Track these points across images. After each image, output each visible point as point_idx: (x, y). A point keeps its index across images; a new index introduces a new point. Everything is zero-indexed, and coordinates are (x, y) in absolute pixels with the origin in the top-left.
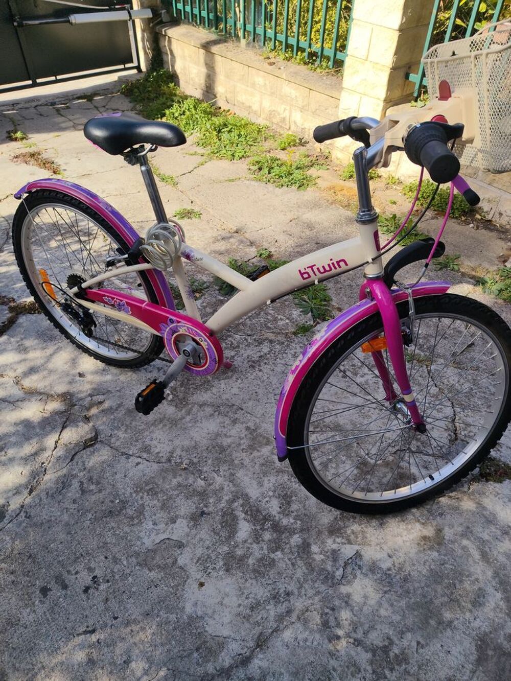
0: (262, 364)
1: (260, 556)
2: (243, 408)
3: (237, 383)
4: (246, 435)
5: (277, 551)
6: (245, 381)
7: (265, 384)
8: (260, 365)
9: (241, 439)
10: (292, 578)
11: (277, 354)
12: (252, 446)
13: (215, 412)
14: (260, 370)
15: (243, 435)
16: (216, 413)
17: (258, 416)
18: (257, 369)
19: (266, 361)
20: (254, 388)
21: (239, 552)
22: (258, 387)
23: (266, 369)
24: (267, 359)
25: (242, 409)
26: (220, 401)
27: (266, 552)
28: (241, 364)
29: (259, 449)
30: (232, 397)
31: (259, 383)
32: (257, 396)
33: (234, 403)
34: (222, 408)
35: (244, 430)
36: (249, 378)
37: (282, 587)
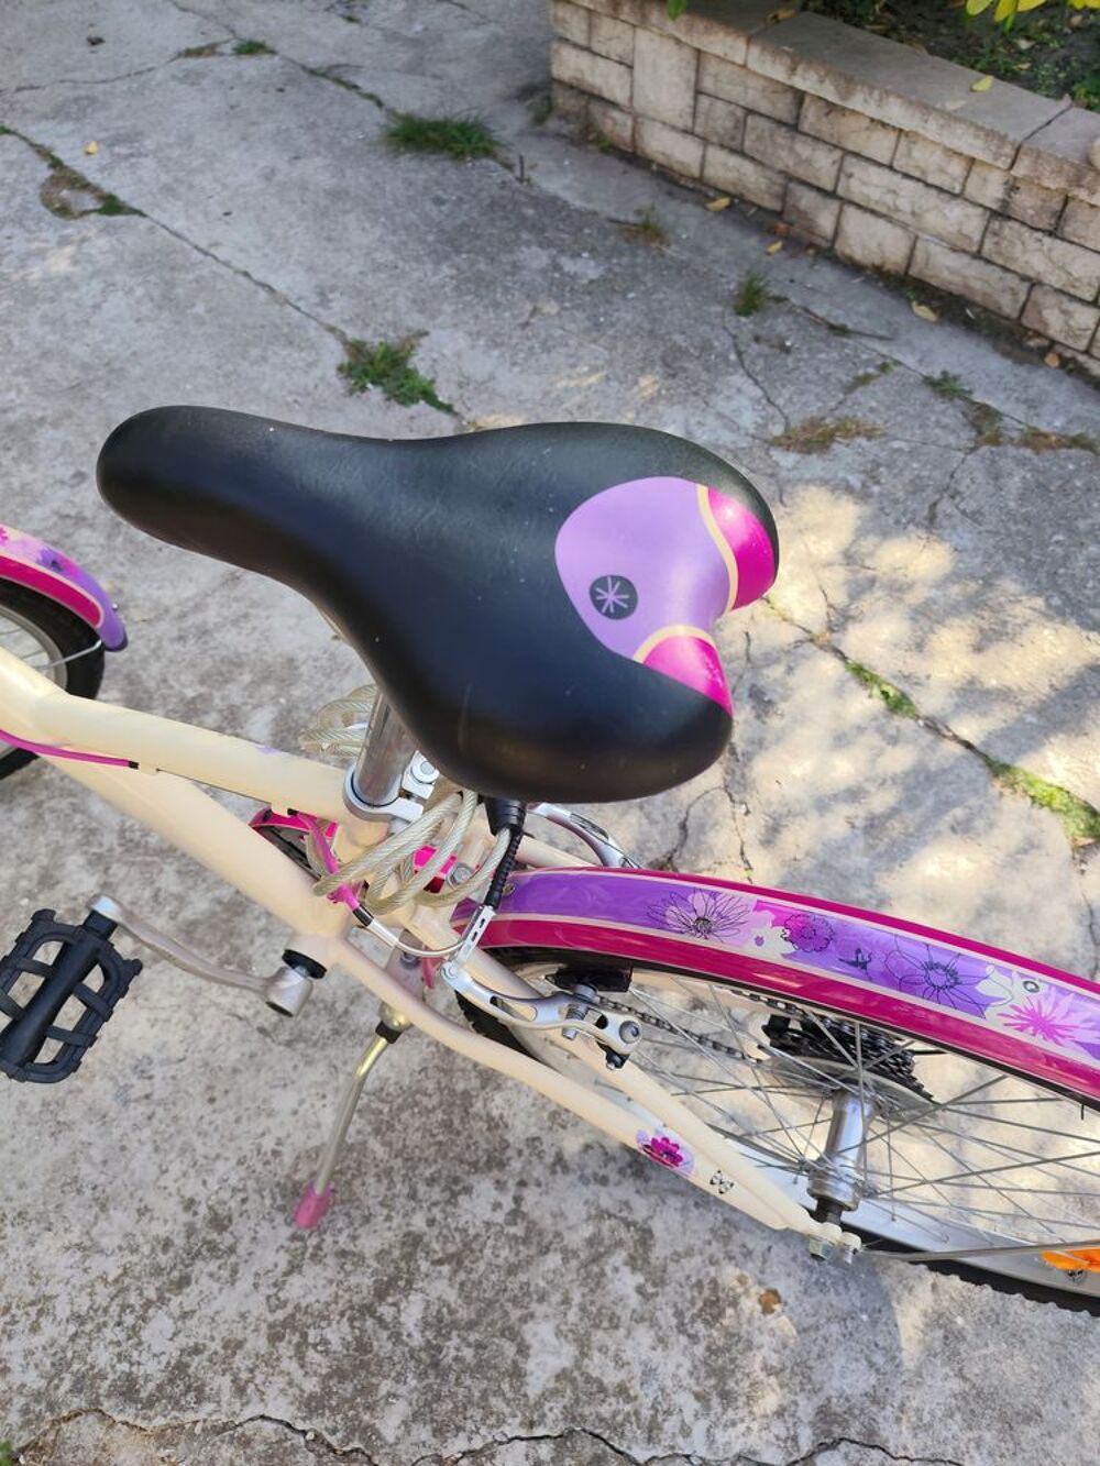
0: (179, 1241)
1: (229, 686)
2: (256, 1035)
3: (278, 1133)
4: (252, 942)
5: (194, 699)
6: (247, 1147)
7: (178, 1142)
8: (191, 1230)
9: (265, 929)
10: (171, 661)
11: (114, 1309)
12: (237, 914)
13: (346, 1012)
14: (189, 1204)
15: (259, 941)
16: (340, 1007)
17: (213, 1010)
18: (203, 1210)
19: (164, 1259)
20: (219, 1119)
21: (270, 689)
22: (205, 1127)
23: (169, 1221)
24: (158, 1271)
25: (262, 1030)
26: (331, 1052)
27: (217, 695)
28: (264, 1231)
29: (218, 908)
30: (294, 1076)
31: (198, 1144)
32: (210, 1088)
33: (288, 1053)
34: (327, 1027)
35: (257, 957)
36: (234, 1162)
37: (191, 646)
